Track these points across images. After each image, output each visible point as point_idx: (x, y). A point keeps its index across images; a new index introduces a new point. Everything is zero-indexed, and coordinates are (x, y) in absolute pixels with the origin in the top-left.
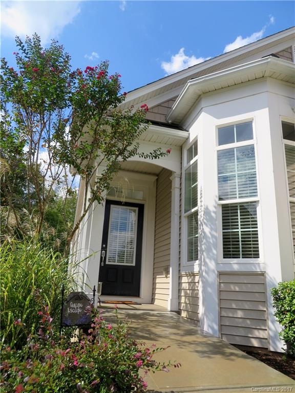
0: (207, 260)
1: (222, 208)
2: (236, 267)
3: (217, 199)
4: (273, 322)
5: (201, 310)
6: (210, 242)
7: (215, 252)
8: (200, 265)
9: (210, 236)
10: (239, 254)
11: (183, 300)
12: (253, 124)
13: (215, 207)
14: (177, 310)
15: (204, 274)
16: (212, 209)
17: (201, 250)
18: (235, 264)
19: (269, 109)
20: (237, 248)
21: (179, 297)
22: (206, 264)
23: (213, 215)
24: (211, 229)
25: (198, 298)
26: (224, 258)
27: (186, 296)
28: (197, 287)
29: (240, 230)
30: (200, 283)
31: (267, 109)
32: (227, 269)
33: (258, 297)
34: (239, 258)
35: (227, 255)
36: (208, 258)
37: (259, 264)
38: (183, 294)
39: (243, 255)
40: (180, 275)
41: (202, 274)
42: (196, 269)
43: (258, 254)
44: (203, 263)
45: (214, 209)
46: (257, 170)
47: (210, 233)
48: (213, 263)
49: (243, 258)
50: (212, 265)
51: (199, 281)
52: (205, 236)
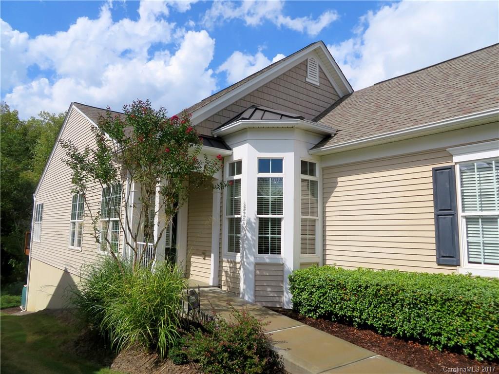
0: (249, 256)
1: (259, 220)
2: (267, 261)
3: (256, 214)
4: (287, 293)
5: (242, 286)
6: (251, 244)
7: (254, 250)
8: (242, 257)
9: (251, 239)
10: (268, 251)
11: (224, 278)
12: (283, 161)
13: (255, 219)
14: (218, 285)
15: (245, 264)
16: (253, 220)
17: (243, 247)
18: (267, 258)
19: (294, 154)
20: (267, 247)
21: (220, 276)
22: (247, 258)
23: (253, 224)
24: (252, 235)
25: (239, 279)
26: (259, 253)
27: (226, 276)
28: (239, 271)
29: (270, 236)
30: (242, 269)
31: (293, 153)
32: (262, 261)
33: (279, 279)
34: (268, 253)
35: (261, 251)
36: (249, 254)
37: (282, 258)
38: (223, 274)
39: (271, 251)
40: (220, 260)
41: (244, 263)
42: (238, 259)
43: (280, 251)
44: (245, 257)
45: (255, 221)
46: (283, 196)
47: (251, 238)
48: (253, 258)
49: (271, 254)
50: (252, 259)
51: (240, 267)
52: (247, 238)
